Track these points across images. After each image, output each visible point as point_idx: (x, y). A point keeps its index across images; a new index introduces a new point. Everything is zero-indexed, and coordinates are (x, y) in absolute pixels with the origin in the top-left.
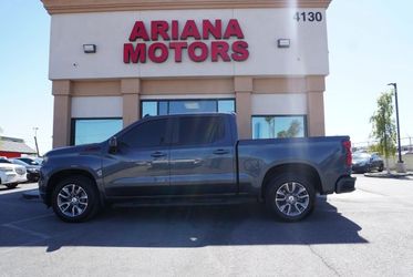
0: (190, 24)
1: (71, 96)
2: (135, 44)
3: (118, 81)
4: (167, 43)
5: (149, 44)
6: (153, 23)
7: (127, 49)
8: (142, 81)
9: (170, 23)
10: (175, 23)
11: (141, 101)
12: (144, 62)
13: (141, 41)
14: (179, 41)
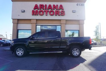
0: (50, 6)
1: (17, 24)
2: (35, 10)
3: (30, 20)
4: (44, 10)
5: (39, 10)
6: (40, 5)
7: (33, 12)
8: (37, 20)
9: (44, 5)
10: (46, 5)
11: (36, 25)
12: (37, 15)
13: (37, 10)
14: (47, 10)
